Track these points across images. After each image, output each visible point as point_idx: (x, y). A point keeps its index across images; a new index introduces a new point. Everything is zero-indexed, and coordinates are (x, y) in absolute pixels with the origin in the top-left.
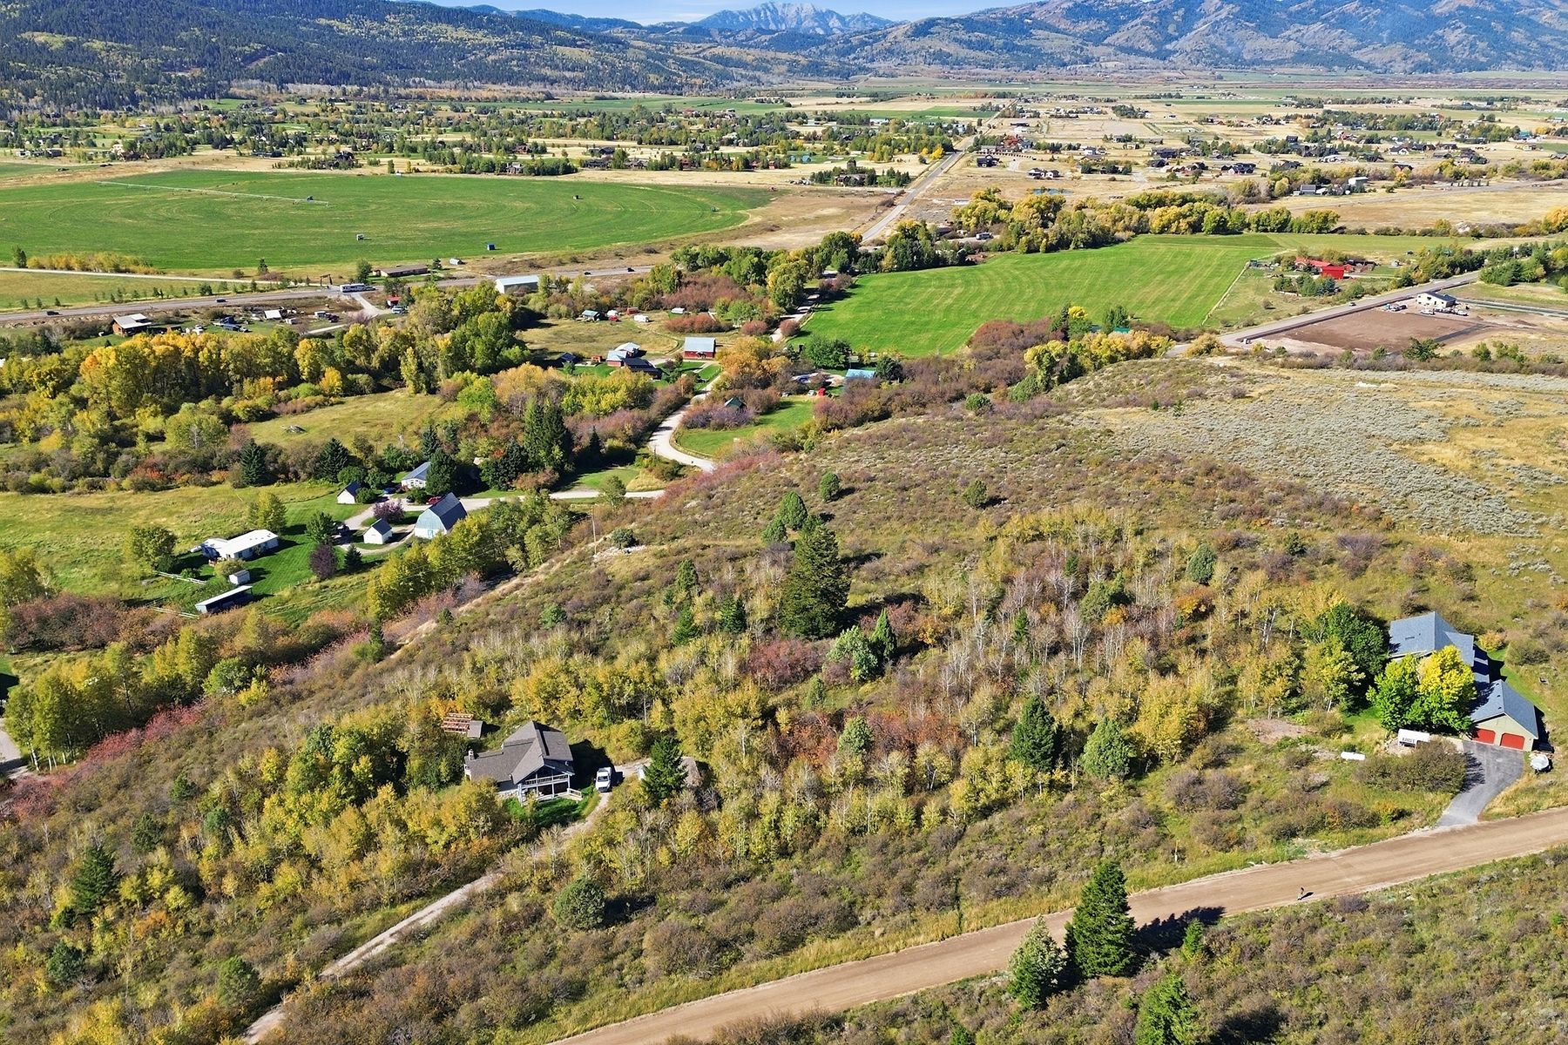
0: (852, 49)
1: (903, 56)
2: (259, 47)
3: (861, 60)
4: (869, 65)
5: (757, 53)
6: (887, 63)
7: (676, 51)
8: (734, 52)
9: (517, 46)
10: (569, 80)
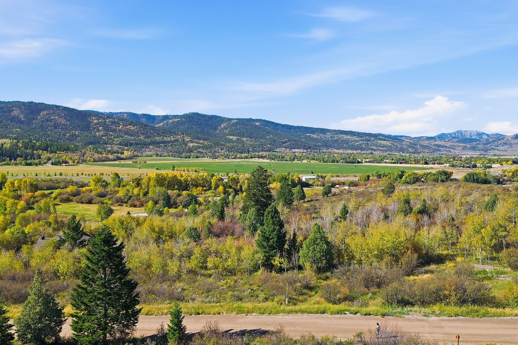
0: (490, 143)
1: (511, 145)
2: (287, 140)
3: (493, 146)
4: (496, 148)
5: (451, 144)
6: (503, 147)
7: (421, 143)
8: (442, 143)
9: (366, 140)
10: (381, 150)
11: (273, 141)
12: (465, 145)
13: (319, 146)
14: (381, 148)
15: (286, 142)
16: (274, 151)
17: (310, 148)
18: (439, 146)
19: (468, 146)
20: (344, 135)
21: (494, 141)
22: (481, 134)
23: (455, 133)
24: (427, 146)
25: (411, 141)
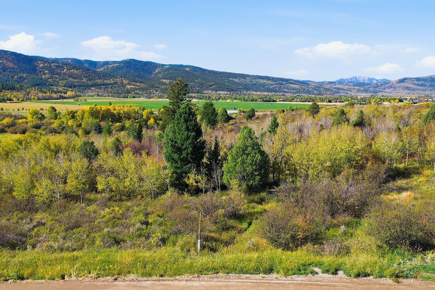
1: (395, 88)
2: (213, 83)
3: (381, 89)
4: (384, 90)
5: (348, 87)
6: (389, 90)
7: (324, 86)
8: (341, 86)
9: (279, 84)
10: (291, 92)
11: (201, 84)
12: (359, 88)
13: (240, 89)
14: (291, 91)
15: (212, 85)
16: (202, 93)
17: (233, 90)
18: (339, 89)
19: (362, 89)
20: (261, 80)
21: (382, 85)
22: (371, 79)
23: (351, 79)
24: (329, 89)
25: (316, 85)
